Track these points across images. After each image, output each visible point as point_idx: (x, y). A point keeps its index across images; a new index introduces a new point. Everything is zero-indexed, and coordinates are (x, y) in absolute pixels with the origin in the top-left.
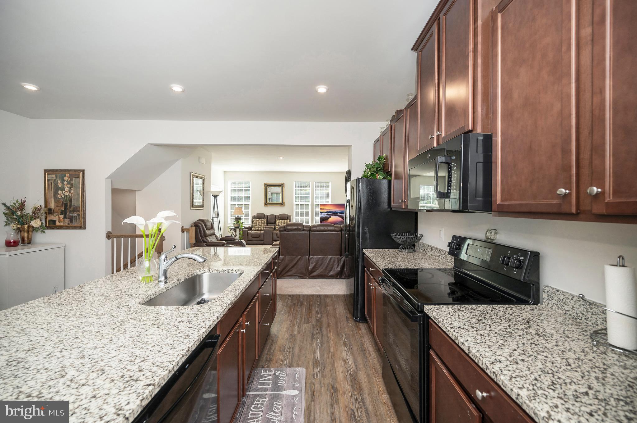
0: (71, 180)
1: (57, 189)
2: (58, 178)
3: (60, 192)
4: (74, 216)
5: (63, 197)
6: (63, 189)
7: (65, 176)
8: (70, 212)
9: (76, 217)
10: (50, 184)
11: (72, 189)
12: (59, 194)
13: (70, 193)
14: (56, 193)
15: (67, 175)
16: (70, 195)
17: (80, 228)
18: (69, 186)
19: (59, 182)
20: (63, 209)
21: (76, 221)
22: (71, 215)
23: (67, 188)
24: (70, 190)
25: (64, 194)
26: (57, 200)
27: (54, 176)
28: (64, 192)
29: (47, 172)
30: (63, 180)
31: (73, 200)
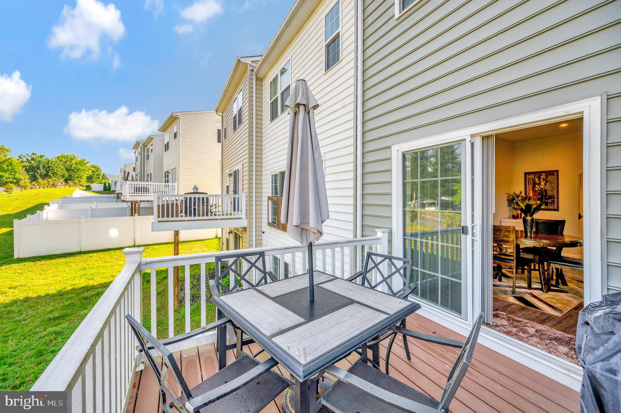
0: (547, 177)
1: (534, 184)
2: (536, 177)
3: (537, 186)
4: (549, 202)
5: (540, 189)
6: (539, 184)
7: (542, 175)
8: (546, 199)
9: (551, 202)
10: (529, 181)
11: (547, 184)
12: (536, 188)
13: (545, 186)
14: (534, 187)
15: (543, 175)
16: (546, 188)
17: (554, 210)
18: (545, 182)
19: (536, 179)
20: (539, 197)
21: (551, 205)
22: (547, 201)
23: (542, 183)
24: (546, 184)
25: (540, 188)
26: (534, 191)
27: (533, 176)
28: (540, 186)
29: (526, 174)
30: (539, 178)
31: (548, 191)
